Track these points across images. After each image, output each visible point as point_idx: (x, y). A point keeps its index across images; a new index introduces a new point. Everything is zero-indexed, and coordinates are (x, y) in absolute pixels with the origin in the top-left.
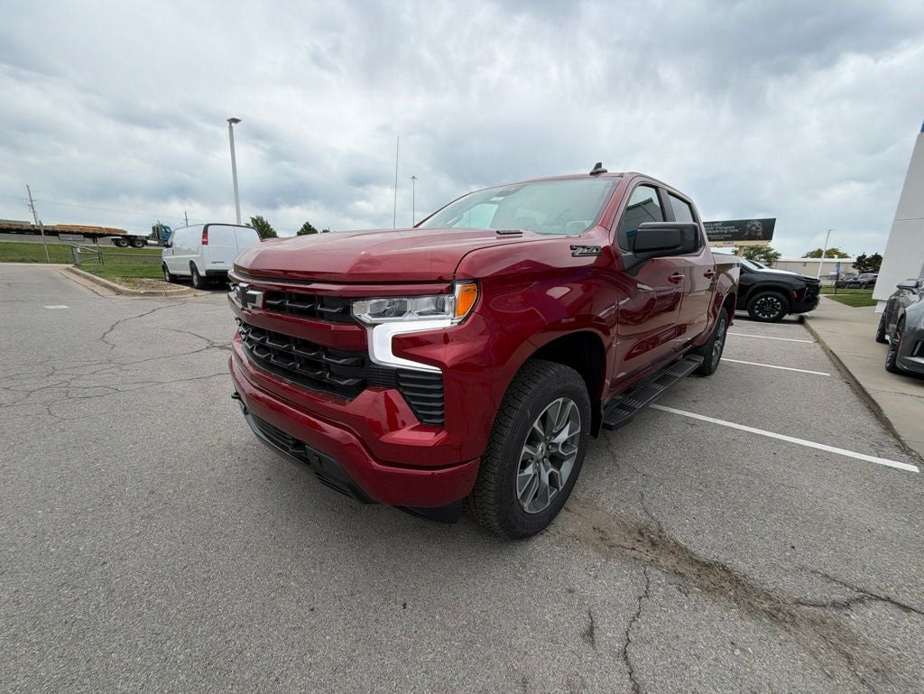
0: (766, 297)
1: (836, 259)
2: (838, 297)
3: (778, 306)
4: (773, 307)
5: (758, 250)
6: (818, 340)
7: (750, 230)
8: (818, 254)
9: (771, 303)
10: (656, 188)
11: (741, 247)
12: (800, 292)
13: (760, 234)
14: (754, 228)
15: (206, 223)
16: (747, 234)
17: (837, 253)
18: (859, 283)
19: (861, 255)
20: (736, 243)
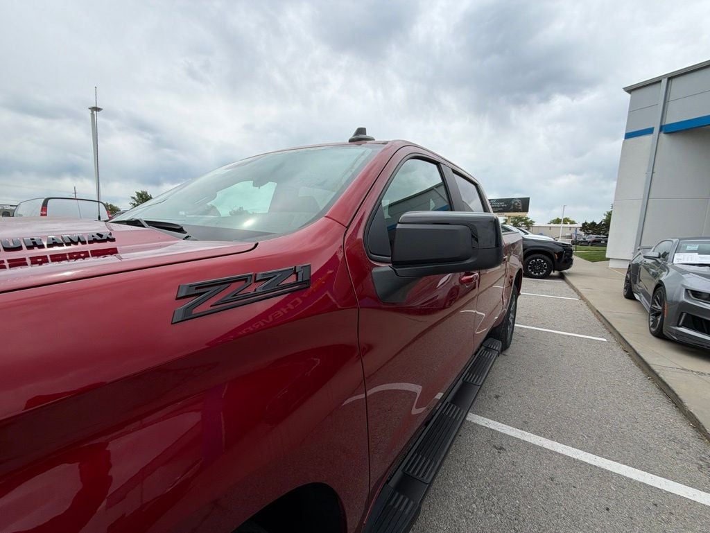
0: (536, 259)
1: (569, 225)
2: (579, 253)
3: (545, 266)
4: (541, 267)
5: (520, 219)
6: (582, 298)
7: (514, 206)
8: (558, 221)
9: (540, 263)
10: (437, 164)
11: (509, 217)
12: (560, 254)
13: (520, 208)
14: (516, 204)
15: (46, 197)
16: (512, 207)
17: (569, 221)
18: (587, 242)
19: (584, 222)
20: (506, 214)
